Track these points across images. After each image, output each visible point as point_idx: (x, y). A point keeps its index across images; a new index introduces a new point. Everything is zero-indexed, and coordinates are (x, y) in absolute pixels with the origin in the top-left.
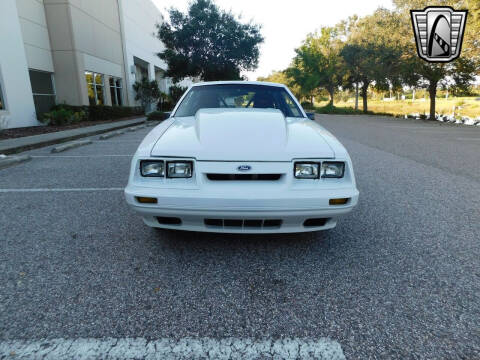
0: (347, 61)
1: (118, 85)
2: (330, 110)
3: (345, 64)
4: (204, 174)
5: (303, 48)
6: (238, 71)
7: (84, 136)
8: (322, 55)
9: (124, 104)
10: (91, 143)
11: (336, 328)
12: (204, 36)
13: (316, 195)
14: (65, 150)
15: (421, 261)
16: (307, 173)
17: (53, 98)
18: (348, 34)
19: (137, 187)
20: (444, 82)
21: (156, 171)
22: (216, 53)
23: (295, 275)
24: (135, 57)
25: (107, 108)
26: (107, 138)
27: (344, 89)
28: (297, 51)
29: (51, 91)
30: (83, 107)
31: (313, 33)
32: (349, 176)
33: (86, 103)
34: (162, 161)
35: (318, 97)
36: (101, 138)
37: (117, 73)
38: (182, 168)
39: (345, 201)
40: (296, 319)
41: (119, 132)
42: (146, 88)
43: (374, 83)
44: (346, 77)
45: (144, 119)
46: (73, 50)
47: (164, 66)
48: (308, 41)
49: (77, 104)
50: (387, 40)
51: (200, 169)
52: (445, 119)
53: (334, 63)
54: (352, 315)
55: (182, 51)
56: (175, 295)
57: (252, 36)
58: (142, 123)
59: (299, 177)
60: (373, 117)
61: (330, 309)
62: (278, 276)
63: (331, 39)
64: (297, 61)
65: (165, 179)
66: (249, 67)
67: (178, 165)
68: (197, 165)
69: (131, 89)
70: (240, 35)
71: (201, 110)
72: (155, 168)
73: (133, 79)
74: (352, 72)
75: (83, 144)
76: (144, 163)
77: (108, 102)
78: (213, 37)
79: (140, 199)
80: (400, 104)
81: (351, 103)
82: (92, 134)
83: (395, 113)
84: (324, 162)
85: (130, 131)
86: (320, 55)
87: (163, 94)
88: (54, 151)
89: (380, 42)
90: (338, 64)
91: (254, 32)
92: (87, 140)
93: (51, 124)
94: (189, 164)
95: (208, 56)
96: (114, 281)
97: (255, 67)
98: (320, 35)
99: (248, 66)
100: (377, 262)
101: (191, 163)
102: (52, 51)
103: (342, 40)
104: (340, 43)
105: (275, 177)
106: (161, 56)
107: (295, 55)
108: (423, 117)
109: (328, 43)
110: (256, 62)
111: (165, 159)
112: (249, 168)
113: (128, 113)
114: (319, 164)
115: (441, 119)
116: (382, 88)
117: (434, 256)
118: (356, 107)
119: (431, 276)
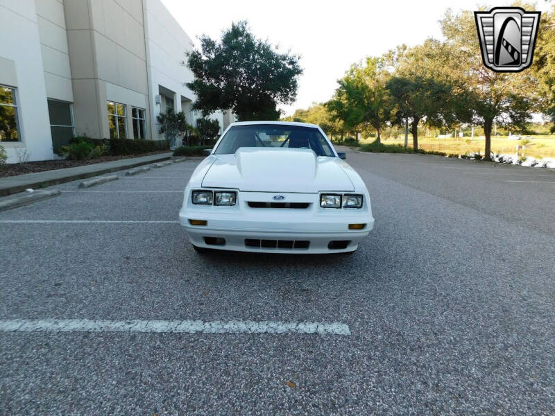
0: (395, 95)
1: (140, 116)
2: (377, 148)
3: (392, 97)
4: (246, 202)
5: (347, 80)
6: (274, 104)
7: (108, 171)
8: (367, 87)
9: (147, 137)
10: (117, 179)
11: (347, 318)
12: (238, 65)
13: (336, 222)
14: (93, 185)
15: (428, 280)
16: (331, 203)
17: (71, 130)
18: (397, 64)
19: (189, 212)
20: (500, 119)
21: (205, 200)
22: (250, 85)
23: (319, 286)
24: (160, 86)
25: (129, 141)
26: (133, 174)
27: (393, 124)
28: (339, 82)
29: (69, 122)
30: (104, 140)
31: (358, 63)
32: (366, 207)
33: (107, 135)
34: (211, 191)
35: (364, 133)
36: (128, 174)
37: (141, 103)
38: (227, 197)
39: (362, 226)
40: (317, 312)
41: (145, 168)
42: (172, 121)
43: (425, 118)
44: (394, 112)
45: (170, 154)
46: (96, 79)
47: (193, 97)
48: (352, 72)
49: (97, 137)
50: (437, 73)
51: (243, 198)
52: (501, 159)
53: (381, 96)
54: (361, 311)
55: (213, 81)
56: (221, 297)
57: (290, 67)
58: (168, 159)
59: (324, 207)
60: (425, 157)
61: (345, 307)
62: (305, 286)
63: (377, 70)
64: (340, 94)
65: (213, 206)
66: (286, 100)
67: (224, 194)
68: (240, 195)
69: (155, 120)
70: (277, 66)
71: (241, 148)
72: (204, 197)
73: (157, 110)
74: (401, 106)
75: (110, 180)
76: (195, 193)
77: (130, 135)
78: (248, 67)
79: (192, 222)
80: (457, 142)
81: (400, 140)
82: (116, 170)
83: (448, 152)
84: (345, 195)
85: (156, 167)
86: (365, 88)
87: (190, 127)
88: (81, 186)
89: (428, 76)
90: (385, 98)
91: (292, 63)
92: (113, 176)
93: (69, 158)
94: (234, 194)
95: (242, 87)
96: (169, 288)
97: (293, 100)
98: (365, 65)
99: (285, 98)
100: (390, 280)
101: (235, 193)
102: (72, 79)
103: (390, 71)
104: (387, 74)
105: (304, 206)
106: (191, 86)
107: (339, 86)
108: (478, 157)
109: (374, 74)
110: (294, 94)
111: (213, 190)
112: (283, 198)
113: (151, 147)
114: (341, 196)
115: (497, 160)
116: (434, 124)
117: (440, 277)
118: (406, 145)
119: (432, 289)
